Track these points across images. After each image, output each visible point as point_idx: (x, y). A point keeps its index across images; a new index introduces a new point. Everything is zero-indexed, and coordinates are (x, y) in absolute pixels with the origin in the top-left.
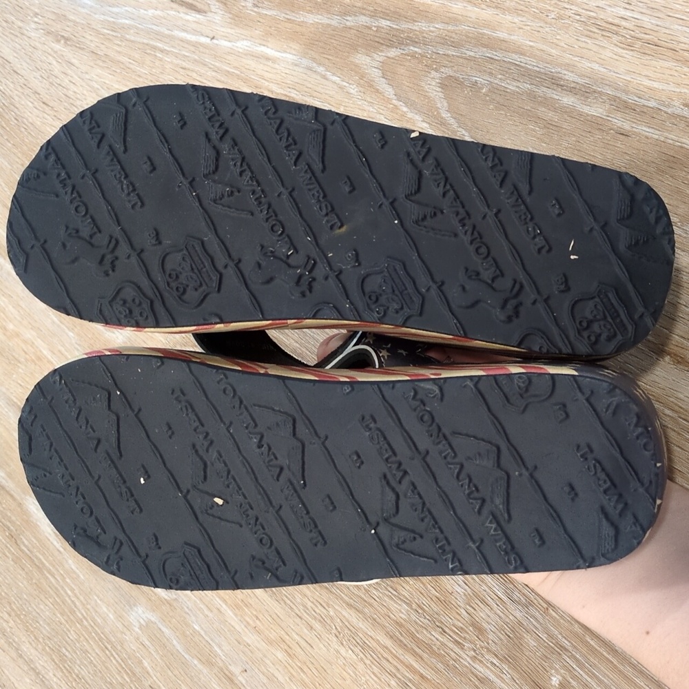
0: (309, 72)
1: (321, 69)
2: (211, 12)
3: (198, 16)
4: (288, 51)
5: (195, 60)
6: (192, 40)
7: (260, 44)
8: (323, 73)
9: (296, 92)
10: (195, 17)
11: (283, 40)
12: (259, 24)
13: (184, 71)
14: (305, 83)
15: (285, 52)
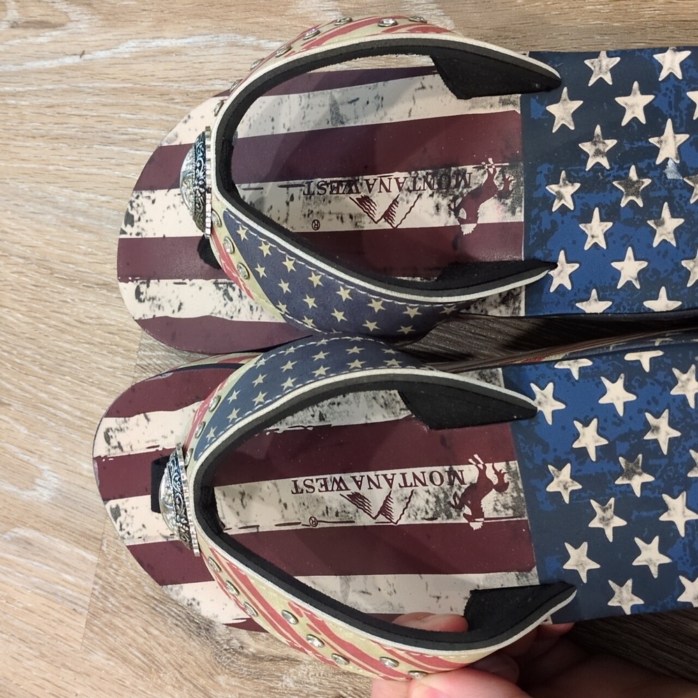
0: (234, 50)
1: (250, 40)
2: (71, 21)
3: (54, 33)
4: (195, 33)
5: (64, 91)
6: (54, 66)
7: (153, 38)
8: (255, 43)
9: (221, 82)
10: (51, 36)
11: (184, 22)
12: (144, 13)
13: (52, 109)
14: (231, 65)
15: (191, 35)
